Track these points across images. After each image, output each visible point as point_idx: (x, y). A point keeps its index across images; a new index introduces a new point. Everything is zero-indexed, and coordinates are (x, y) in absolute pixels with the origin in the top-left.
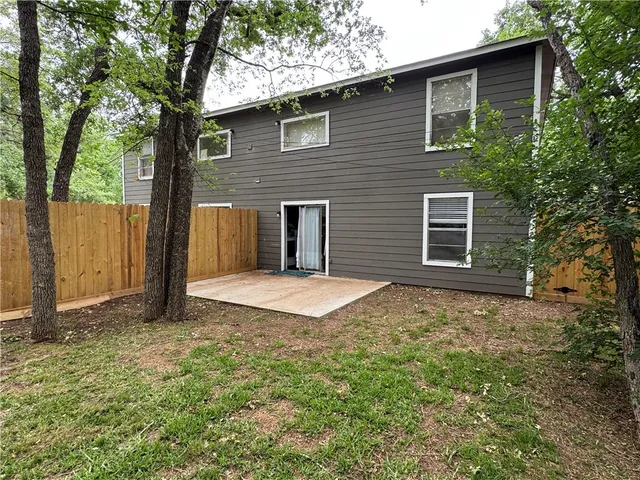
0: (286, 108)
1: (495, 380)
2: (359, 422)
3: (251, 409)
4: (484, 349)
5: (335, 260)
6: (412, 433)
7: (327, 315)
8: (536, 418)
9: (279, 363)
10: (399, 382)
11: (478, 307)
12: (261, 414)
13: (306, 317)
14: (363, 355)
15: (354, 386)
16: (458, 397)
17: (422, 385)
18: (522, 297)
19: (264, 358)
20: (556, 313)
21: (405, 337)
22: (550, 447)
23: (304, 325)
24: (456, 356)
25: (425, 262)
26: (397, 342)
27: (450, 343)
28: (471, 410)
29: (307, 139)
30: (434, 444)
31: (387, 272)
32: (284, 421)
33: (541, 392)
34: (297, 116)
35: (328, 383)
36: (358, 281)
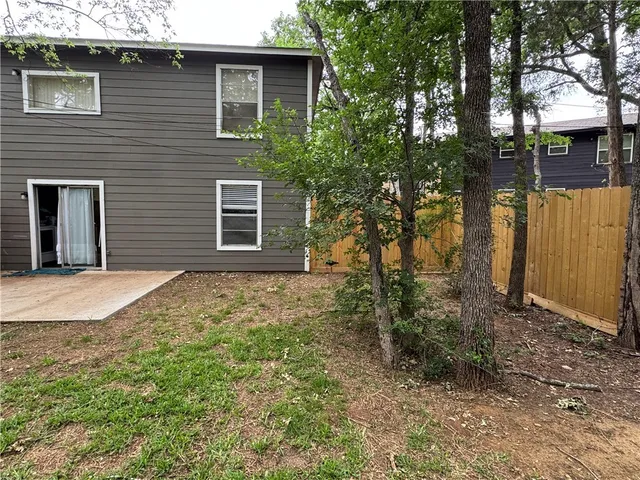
0: (35, 55)
1: (291, 344)
2: (173, 418)
3: (17, 452)
4: (280, 320)
5: (114, 252)
6: (229, 410)
7: (112, 315)
8: (323, 365)
9: (52, 384)
10: (209, 367)
11: (269, 284)
12: (35, 454)
13: (83, 322)
14: (166, 350)
15: (161, 384)
16: (265, 366)
17: (231, 364)
18: (302, 272)
19: (27, 384)
20: (325, 281)
21: (208, 323)
22: (336, 384)
23: (81, 332)
24: (259, 330)
25: (220, 247)
26: (200, 329)
27: (251, 320)
28: (277, 373)
29: (60, 102)
30: (251, 412)
31: (179, 260)
32: (75, 449)
33: (324, 345)
34: (53, 69)
35: (127, 389)
36: (145, 272)
